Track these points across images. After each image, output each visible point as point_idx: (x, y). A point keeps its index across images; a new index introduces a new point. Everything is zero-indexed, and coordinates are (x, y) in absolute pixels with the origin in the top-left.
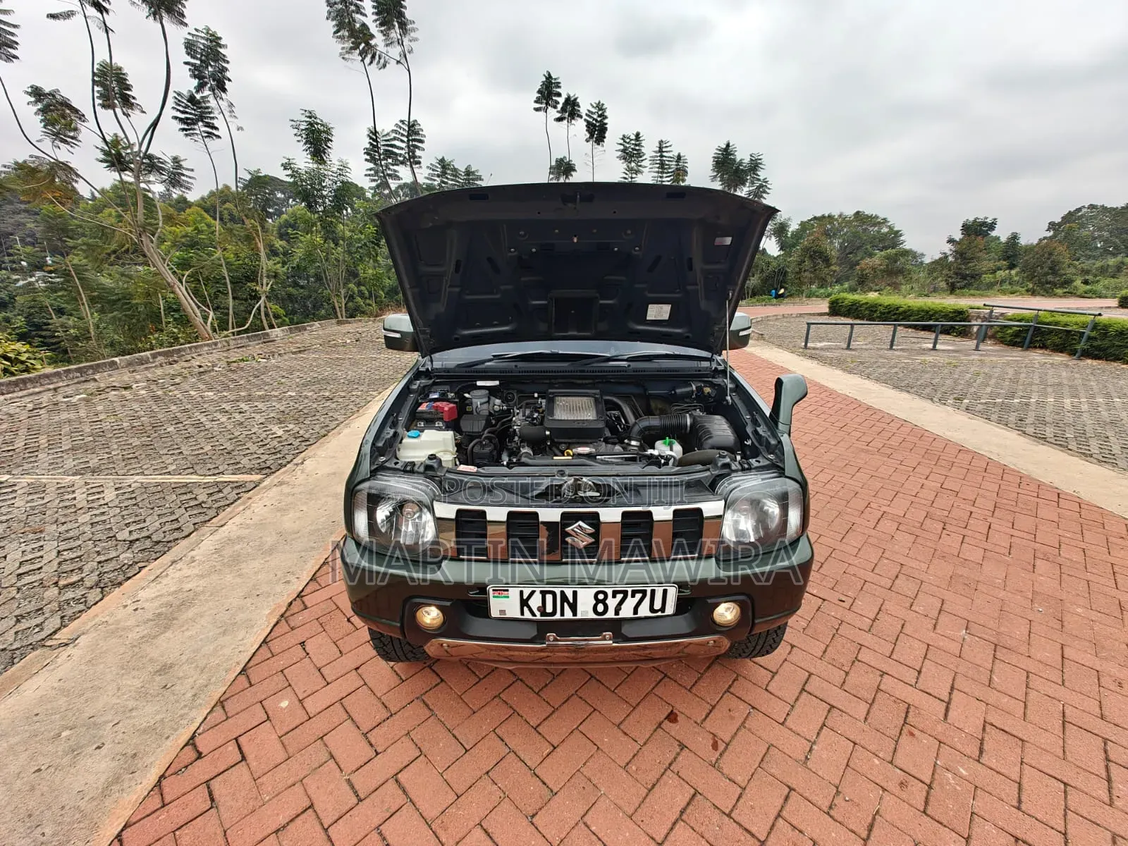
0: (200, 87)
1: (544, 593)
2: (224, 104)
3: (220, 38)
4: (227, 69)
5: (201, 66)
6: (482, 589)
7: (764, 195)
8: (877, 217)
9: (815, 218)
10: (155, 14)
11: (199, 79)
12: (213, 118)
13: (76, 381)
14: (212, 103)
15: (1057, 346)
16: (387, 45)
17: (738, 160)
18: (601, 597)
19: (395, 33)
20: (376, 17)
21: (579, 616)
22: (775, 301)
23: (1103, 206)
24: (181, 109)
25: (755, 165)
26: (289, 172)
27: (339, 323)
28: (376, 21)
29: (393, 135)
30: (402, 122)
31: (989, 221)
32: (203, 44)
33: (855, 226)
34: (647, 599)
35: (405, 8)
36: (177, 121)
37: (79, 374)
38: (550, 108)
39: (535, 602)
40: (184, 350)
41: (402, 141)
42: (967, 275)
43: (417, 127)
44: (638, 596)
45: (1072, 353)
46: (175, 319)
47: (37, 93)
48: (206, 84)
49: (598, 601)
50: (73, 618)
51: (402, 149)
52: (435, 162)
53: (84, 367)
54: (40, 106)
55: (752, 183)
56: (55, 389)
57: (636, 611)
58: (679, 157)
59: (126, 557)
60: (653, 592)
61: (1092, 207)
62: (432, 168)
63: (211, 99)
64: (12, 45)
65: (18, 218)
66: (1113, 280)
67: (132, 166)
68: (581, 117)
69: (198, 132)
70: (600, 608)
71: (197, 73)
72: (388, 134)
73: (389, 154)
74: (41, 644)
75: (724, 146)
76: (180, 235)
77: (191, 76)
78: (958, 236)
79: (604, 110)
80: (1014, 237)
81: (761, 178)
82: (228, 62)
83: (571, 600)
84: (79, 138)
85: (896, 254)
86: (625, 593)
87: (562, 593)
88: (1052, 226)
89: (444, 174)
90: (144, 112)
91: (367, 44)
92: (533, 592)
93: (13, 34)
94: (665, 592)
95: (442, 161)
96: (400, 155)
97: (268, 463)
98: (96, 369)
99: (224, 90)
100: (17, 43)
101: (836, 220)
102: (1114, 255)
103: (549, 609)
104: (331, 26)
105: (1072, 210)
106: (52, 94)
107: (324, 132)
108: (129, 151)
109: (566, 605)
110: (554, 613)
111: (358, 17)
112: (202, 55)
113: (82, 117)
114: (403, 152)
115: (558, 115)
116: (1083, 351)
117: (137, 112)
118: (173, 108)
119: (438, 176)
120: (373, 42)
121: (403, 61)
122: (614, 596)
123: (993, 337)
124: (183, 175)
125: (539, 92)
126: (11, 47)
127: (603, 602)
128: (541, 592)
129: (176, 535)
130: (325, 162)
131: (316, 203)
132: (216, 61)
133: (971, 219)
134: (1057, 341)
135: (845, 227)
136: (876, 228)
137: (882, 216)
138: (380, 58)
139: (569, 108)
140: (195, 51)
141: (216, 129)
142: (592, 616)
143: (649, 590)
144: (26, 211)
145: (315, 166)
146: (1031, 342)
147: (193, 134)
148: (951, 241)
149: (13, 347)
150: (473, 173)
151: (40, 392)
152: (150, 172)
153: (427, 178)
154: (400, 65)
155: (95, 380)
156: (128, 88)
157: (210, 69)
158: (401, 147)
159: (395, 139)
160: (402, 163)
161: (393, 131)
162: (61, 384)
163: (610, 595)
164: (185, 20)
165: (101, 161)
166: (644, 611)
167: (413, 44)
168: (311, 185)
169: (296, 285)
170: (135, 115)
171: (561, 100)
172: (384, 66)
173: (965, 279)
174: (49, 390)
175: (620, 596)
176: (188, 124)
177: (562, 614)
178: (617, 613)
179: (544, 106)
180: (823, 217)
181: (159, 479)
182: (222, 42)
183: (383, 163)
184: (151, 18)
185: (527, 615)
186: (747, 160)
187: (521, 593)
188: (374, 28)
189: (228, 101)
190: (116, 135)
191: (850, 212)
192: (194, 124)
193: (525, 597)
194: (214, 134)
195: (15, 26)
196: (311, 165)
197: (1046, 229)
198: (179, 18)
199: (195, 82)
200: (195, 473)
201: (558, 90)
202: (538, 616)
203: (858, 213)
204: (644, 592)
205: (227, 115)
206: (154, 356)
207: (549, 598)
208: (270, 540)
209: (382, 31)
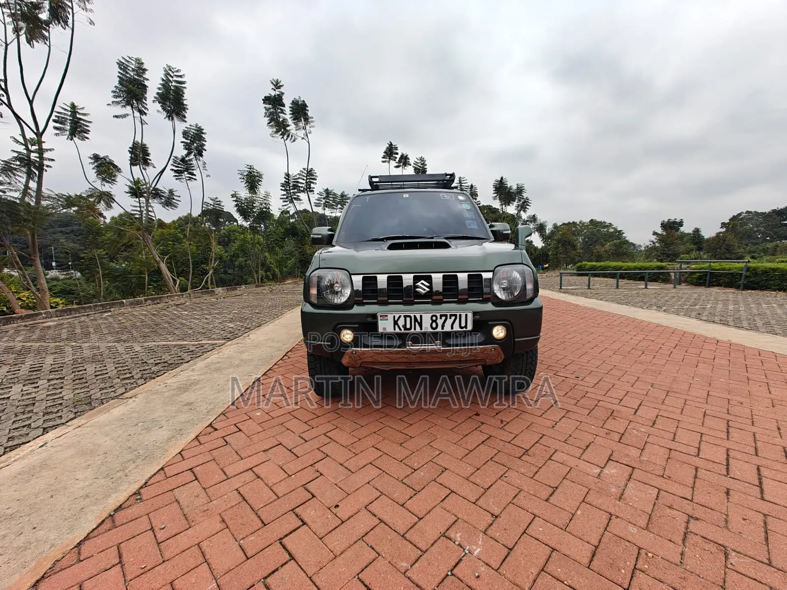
0: (188, 154)
1: (405, 317)
2: (200, 163)
3: (203, 130)
4: (204, 145)
5: (190, 143)
6: (374, 316)
7: (527, 207)
8: (605, 222)
9: (564, 224)
10: (170, 116)
11: (188, 150)
12: (193, 170)
13: (100, 311)
14: (194, 162)
15: (727, 283)
16: (296, 130)
17: (509, 186)
18: (434, 318)
19: (301, 124)
20: (291, 116)
21: (423, 330)
22: (542, 271)
23: (756, 212)
24: (176, 165)
25: (520, 190)
26: (235, 199)
27: (257, 286)
28: (291, 118)
29: (298, 176)
30: (304, 169)
31: (678, 220)
32: (193, 132)
33: (591, 228)
34: (458, 320)
35: (308, 111)
36: (173, 172)
37: (101, 308)
38: (391, 161)
39: (401, 323)
40: (163, 297)
41: (303, 179)
42: (670, 255)
43: (313, 171)
44: (453, 318)
45: (738, 287)
46: (154, 287)
47: (96, 158)
48: (192, 152)
49: (433, 321)
50: (131, 389)
51: (303, 184)
52: (322, 191)
53: (105, 304)
54: (96, 164)
55: (520, 201)
56: (87, 315)
57: (452, 328)
58: (472, 186)
59: (155, 369)
60: (460, 315)
61: (748, 212)
62: (320, 194)
63: (194, 160)
64: (87, 132)
65: (55, 236)
66: (772, 257)
67: (145, 195)
68: (410, 165)
69: (184, 177)
70: (434, 325)
71: (187, 147)
72: (296, 176)
73: (295, 187)
74: (117, 397)
75: (500, 179)
76: (166, 234)
77: (184, 149)
78: (659, 231)
79: (425, 161)
80: (697, 231)
81: (525, 197)
82: (206, 141)
83: (419, 321)
84: (117, 180)
85: (620, 243)
86: (446, 316)
87: (415, 316)
88: (723, 225)
89: (327, 197)
90: (155, 167)
91: (285, 129)
92: (400, 316)
93: (87, 126)
94: (466, 315)
95: (327, 190)
96: (302, 187)
97: (228, 337)
98: (112, 305)
99: (202, 156)
100: (89, 131)
101: (578, 225)
102: (771, 241)
103: (408, 326)
104: (267, 120)
105: (735, 214)
106: (104, 158)
107: (257, 176)
108: (145, 187)
109: (416, 323)
110: (410, 329)
111: (281, 115)
112: (191, 138)
113: (119, 170)
114: (303, 185)
115: (397, 164)
116: (744, 285)
117: (151, 167)
118: (172, 165)
119: (324, 198)
120: (288, 128)
121: (306, 137)
122: (441, 318)
123: (685, 281)
124: (174, 199)
125: (385, 152)
126: (85, 133)
127: (435, 321)
128: (404, 316)
129: (181, 361)
130: (256, 193)
131: (249, 216)
132: (199, 141)
133: (666, 220)
134: (727, 280)
135: (584, 229)
136: (605, 230)
137: (608, 221)
138: (292, 136)
139: (403, 161)
140: (188, 136)
141: (195, 175)
142: (430, 330)
143: (458, 314)
144: (61, 232)
145: (251, 195)
146: (710, 282)
147: (180, 179)
148: (655, 233)
149: (55, 300)
150: (345, 195)
151: (78, 317)
152: (155, 198)
153: (317, 200)
154: (303, 140)
155: (111, 311)
156: (148, 155)
157: (195, 145)
158: (302, 183)
159: (299, 178)
160: (303, 191)
161: (298, 174)
162: (91, 313)
163: (439, 317)
164: (186, 119)
165: (127, 193)
166: (456, 328)
167: (311, 129)
168: (247, 206)
169: (226, 272)
170: (150, 169)
171: (398, 156)
172: (294, 141)
173: (669, 257)
174: (84, 316)
175: (444, 318)
176: (179, 173)
177: (415, 329)
178: (443, 329)
179: (388, 160)
180: (569, 223)
181: (164, 343)
182: (204, 131)
183: (291, 191)
184: (167, 119)
185: (397, 330)
186: (515, 187)
187: (394, 316)
188: (290, 122)
189: (203, 161)
190: (138, 179)
191: (586, 220)
192: (182, 173)
193: (396, 319)
194: (193, 178)
195: (89, 122)
196: (248, 195)
197: (720, 226)
198: (183, 118)
199: (186, 152)
200: (186, 341)
201: (396, 151)
202: (403, 331)
203: (592, 220)
204: (456, 316)
205: (201, 168)
206: (146, 300)
207: (408, 319)
208: (237, 362)
209: (294, 123)
